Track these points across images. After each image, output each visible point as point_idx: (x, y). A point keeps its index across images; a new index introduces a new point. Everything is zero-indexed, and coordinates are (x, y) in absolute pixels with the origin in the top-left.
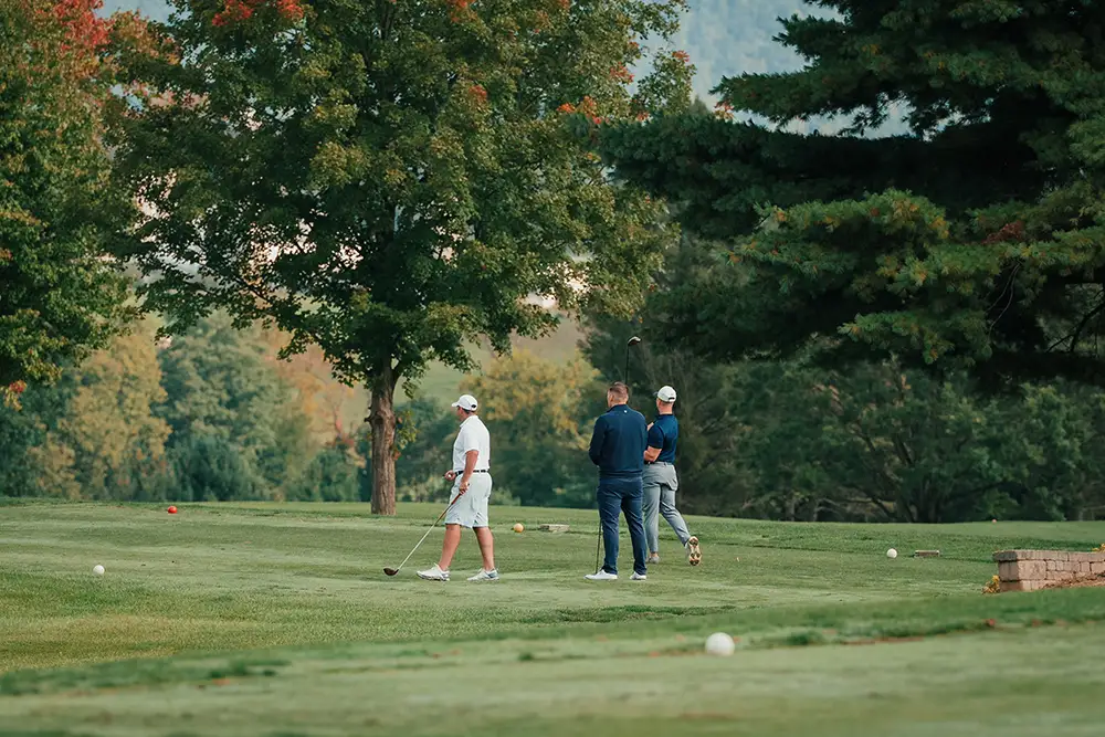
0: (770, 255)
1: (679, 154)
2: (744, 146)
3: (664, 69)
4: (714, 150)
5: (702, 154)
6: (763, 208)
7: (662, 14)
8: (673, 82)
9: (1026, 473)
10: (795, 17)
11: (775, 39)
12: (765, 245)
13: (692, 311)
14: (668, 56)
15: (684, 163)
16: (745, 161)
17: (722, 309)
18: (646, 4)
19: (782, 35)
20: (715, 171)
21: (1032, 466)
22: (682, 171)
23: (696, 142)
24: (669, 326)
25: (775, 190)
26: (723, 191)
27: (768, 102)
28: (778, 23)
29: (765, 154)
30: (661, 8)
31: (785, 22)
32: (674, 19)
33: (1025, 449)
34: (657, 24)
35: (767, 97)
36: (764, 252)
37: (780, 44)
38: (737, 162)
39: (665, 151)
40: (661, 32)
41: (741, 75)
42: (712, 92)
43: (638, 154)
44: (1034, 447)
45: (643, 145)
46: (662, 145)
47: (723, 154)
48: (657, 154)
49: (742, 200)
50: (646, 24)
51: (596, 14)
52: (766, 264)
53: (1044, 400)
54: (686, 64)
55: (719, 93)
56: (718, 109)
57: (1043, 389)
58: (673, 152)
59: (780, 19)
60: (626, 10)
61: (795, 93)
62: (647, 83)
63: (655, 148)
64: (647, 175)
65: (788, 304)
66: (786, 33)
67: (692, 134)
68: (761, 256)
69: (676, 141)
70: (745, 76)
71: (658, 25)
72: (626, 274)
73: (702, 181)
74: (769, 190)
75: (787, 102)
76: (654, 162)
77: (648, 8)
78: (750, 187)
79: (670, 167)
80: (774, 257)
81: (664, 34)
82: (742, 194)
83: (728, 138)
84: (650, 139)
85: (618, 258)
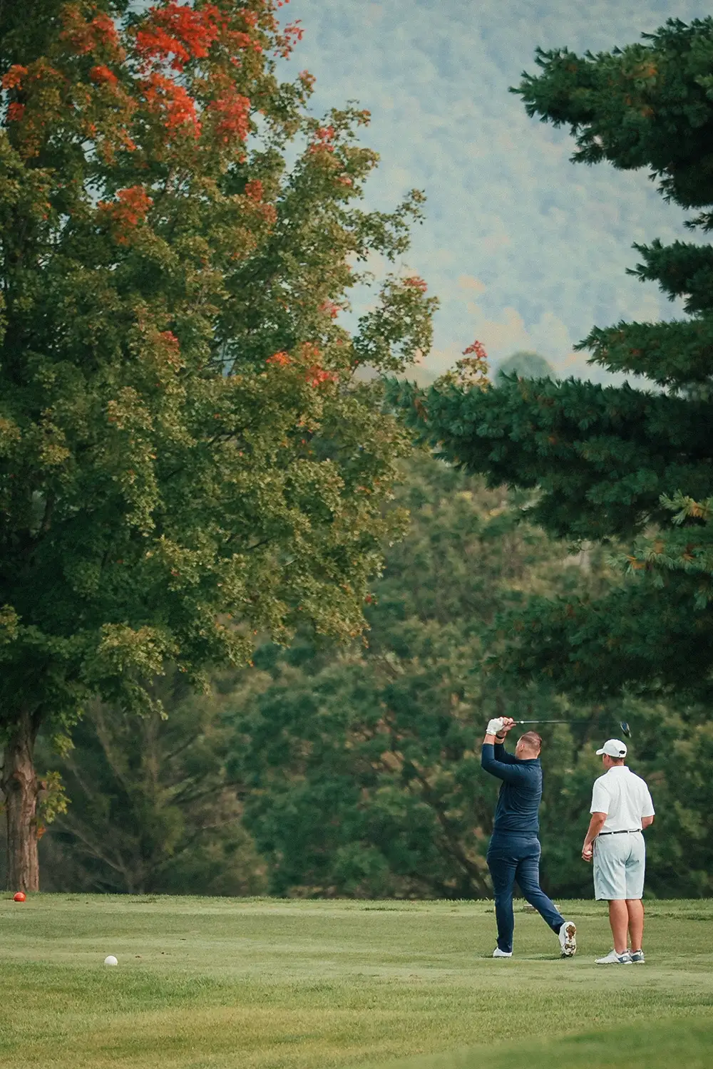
0: (682, 560)
1: (537, 428)
2: (623, 418)
3: (392, 301)
4: (584, 424)
5: (567, 429)
6: (671, 498)
7: (388, 226)
8: (408, 320)
9: (678, 851)
10: (657, 244)
11: (630, 272)
12: (674, 548)
13: (559, 632)
14: (398, 283)
15: (545, 441)
16: (625, 437)
17: (604, 630)
18: (366, 213)
19: (641, 268)
20: (588, 451)
21: (687, 841)
22: (542, 451)
23: (562, 412)
24: (523, 654)
25: (668, 475)
26: (595, 475)
27: (657, 360)
28: (635, 250)
29: (654, 427)
30: (385, 218)
31: (643, 250)
32: (404, 234)
33: (678, 816)
34: (380, 240)
35: (657, 354)
36: (673, 556)
37: (635, 278)
38: (615, 439)
39: (520, 425)
40: (386, 251)
41: (617, 325)
42: (577, 348)
43: (483, 430)
44: (689, 812)
45: (489, 415)
46: (515, 417)
47: (595, 429)
48: (508, 429)
49: (624, 488)
50: (366, 240)
51: (306, 230)
52: (679, 571)
53: (703, 744)
54: (426, 296)
55: (586, 349)
56: (467, 356)
57: (699, 727)
58: (529, 426)
59: (636, 246)
60: (340, 222)
61: (695, 349)
62: (371, 321)
63: (506, 421)
64: (494, 456)
65: (699, 623)
66: (645, 263)
67: (556, 403)
68: (670, 563)
69: (535, 412)
70: (623, 325)
71: (382, 242)
72: (336, 581)
73: (577, 462)
74: (661, 475)
75: (686, 360)
76: (505, 438)
77: (369, 218)
78: (634, 471)
79: (527, 447)
80: (686, 563)
81: (390, 254)
82: (625, 481)
83: (603, 408)
84: (496, 410)
85: (325, 559)
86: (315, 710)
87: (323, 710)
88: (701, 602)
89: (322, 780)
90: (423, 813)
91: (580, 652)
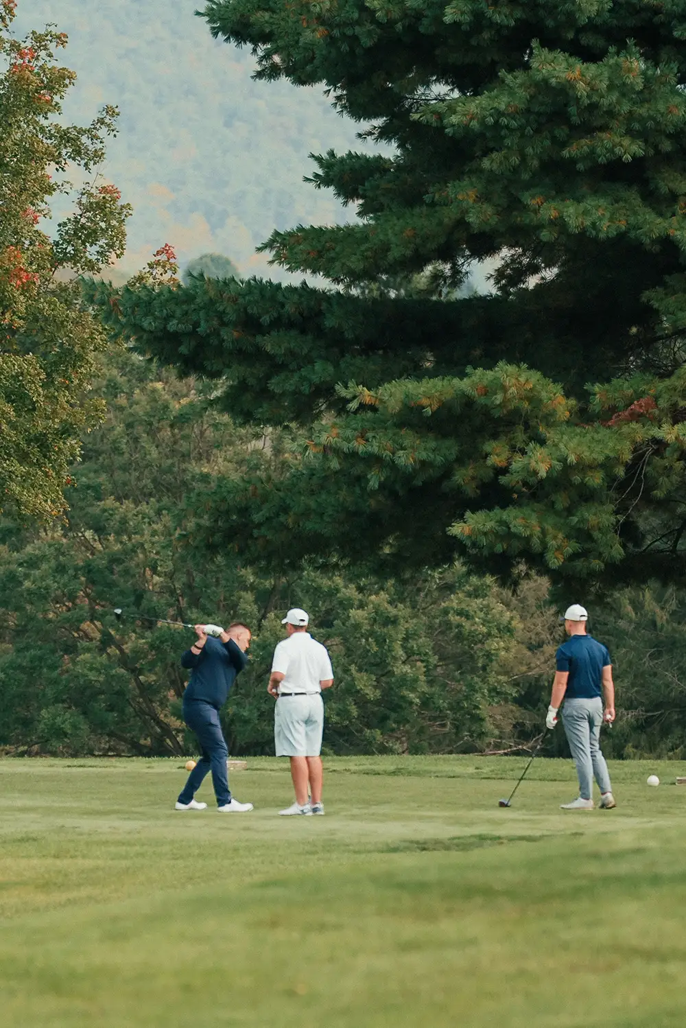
0: (356, 444)
1: (223, 324)
2: (301, 314)
3: (89, 208)
4: (266, 319)
5: (250, 324)
7: (84, 139)
8: (103, 225)
9: (354, 711)
10: (332, 154)
11: (307, 179)
12: (349, 433)
13: (244, 511)
14: (93, 191)
15: (229, 335)
16: (303, 332)
17: (285, 509)
18: (64, 128)
19: (317, 176)
20: (269, 344)
21: (362, 702)
22: (228, 345)
23: (245, 309)
24: (212, 531)
25: (343, 365)
26: (277, 366)
27: (332, 260)
28: (311, 160)
29: (330, 322)
30: (81, 132)
31: (319, 159)
32: (100, 146)
33: (353, 679)
34: (78, 152)
35: (332, 254)
36: (348, 440)
37: (312, 185)
38: (293, 333)
39: (207, 321)
40: (83, 162)
41: (295, 229)
42: (259, 250)
43: (173, 326)
44: (365, 676)
45: (178, 313)
46: (202, 314)
47: (277, 323)
48: (196, 324)
49: (303, 379)
50: (64, 152)
51: (9, 143)
52: (353, 454)
53: (376, 613)
54: (120, 203)
55: (267, 251)
56: (158, 258)
57: (373, 597)
58: (215, 322)
59: (313, 156)
60: (40, 136)
61: (366, 250)
62: (69, 226)
63: (194, 318)
64: (183, 349)
65: (372, 502)
66: (320, 172)
67: (241, 300)
68: (345, 447)
69: (221, 308)
70: (301, 229)
71: (79, 153)
72: (39, 465)
73: (258, 355)
74: (336, 365)
75: (359, 260)
76: (193, 333)
77: (66, 132)
78: (312, 362)
79: (214, 341)
80: (360, 447)
81: (86, 165)
82: (304, 372)
83: (283, 306)
84: (185, 307)
85: (29, 444)
86: (21, 583)
87: (27, 584)
88: (374, 483)
89: (27, 648)
90: (120, 677)
91: (263, 530)
